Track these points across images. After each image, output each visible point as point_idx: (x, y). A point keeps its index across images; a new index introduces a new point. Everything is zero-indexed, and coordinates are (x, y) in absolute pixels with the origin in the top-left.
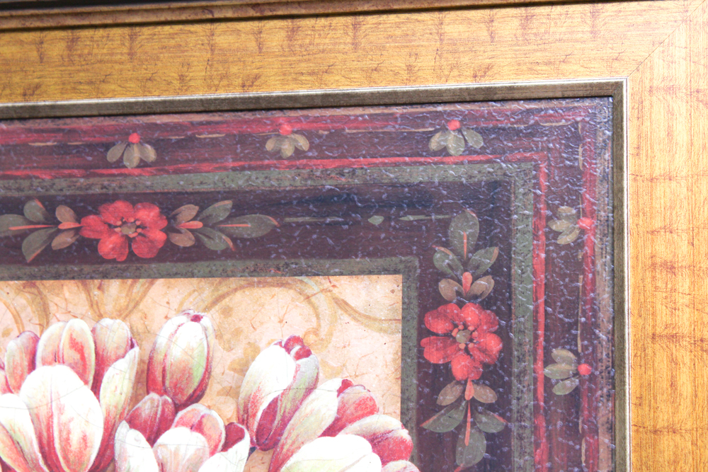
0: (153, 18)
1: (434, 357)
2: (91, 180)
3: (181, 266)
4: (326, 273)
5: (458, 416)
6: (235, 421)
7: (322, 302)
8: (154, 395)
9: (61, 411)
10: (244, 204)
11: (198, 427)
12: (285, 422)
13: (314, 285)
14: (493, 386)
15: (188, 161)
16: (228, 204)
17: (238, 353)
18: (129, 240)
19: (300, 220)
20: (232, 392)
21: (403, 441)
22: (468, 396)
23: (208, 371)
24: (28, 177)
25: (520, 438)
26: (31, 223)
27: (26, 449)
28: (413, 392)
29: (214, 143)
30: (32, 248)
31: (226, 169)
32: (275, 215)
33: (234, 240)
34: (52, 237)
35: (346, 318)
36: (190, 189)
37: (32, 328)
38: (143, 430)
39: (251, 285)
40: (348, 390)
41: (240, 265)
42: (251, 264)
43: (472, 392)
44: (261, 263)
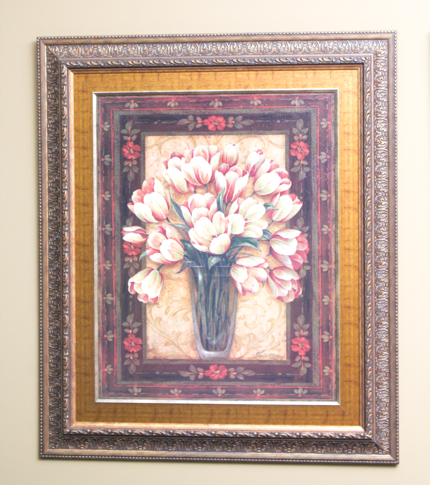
0: (221, 70)
1: (293, 154)
2: (205, 111)
3: (230, 132)
4: (266, 134)
5: (299, 168)
6: (245, 170)
7: (266, 141)
8: (224, 164)
9: (200, 168)
10: (245, 117)
11: (236, 171)
12: (257, 170)
13: (263, 137)
14: (307, 161)
15: (230, 106)
16: (241, 117)
17: (245, 153)
18: (216, 126)
19: (260, 121)
20: (244, 163)
21: (286, 174)
22: (301, 163)
23: (238, 158)
24: (189, 109)
25: (314, 173)
26: (190, 121)
27: (192, 177)
28: (288, 163)
29: (237, 102)
30: (191, 127)
31: (240, 108)
32: (253, 120)
33: (243, 126)
34: (196, 125)
35: (271, 145)
36: (231, 113)
37: (192, 147)
38: (222, 172)
39: (248, 137)
40: (273, 162)
41: (245, 132)
42: (247, 132)
43: (302, 162)
44: (250, 132)
